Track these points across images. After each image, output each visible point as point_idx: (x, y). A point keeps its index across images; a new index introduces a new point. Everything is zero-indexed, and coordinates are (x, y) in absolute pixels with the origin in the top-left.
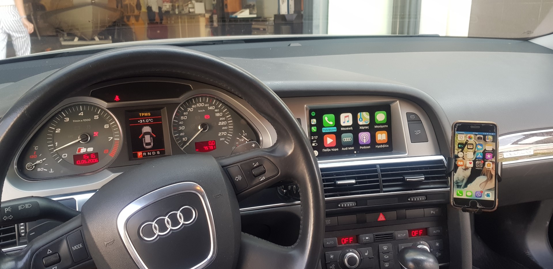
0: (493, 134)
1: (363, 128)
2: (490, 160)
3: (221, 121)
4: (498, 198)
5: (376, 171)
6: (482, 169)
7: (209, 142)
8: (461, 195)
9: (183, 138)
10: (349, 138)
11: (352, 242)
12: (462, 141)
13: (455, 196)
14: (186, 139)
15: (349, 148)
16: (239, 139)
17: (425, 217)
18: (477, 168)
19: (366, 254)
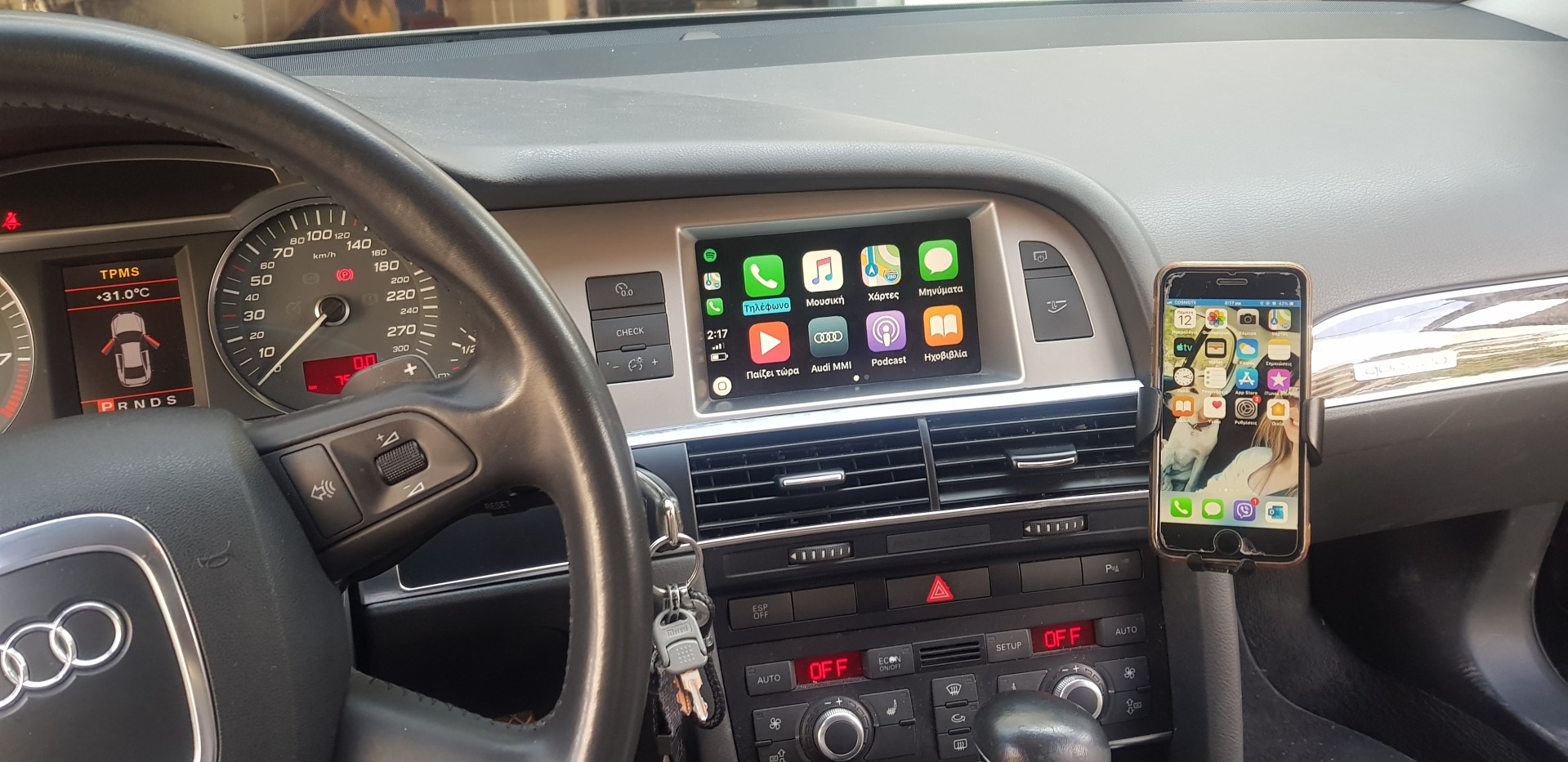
0: (1292, 304)
1: (880, 297)
2: (1284, 393)
3: (397, 287)
4: (1311, 521)
5: (915, 439)
6: (1255, 423)
7: (355, 359)
8: (1185, 512)
9: (262, 350)
10: (834, 333)
11: (844, 674)
12: (1189, 330)
13: (1166, 517)
14: (269, 352)
15: (834, 364)
16: (459, 346)
17: (1085, 583)
18: (1239, 420)
19: (891, 712)
